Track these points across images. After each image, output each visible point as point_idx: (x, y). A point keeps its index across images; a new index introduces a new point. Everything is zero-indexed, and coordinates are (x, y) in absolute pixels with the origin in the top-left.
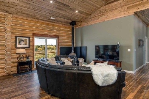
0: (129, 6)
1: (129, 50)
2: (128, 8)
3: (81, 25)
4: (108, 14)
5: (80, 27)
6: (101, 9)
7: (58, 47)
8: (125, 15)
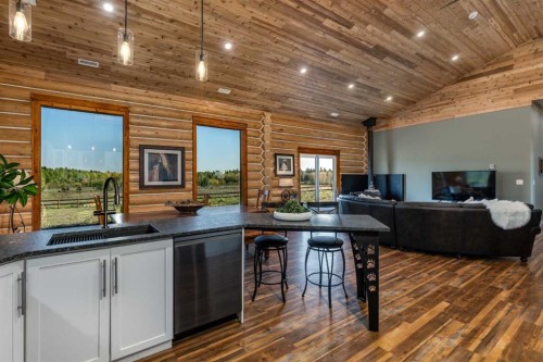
0: (520, 86)
1: (520, 182)
2: (515, 91)
3: (387, 125)
4: (464, 102)
5: (383, 129)
6: (444, 91)
7: (338, 175)
8: (510, 107)
